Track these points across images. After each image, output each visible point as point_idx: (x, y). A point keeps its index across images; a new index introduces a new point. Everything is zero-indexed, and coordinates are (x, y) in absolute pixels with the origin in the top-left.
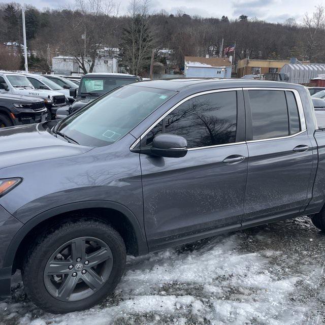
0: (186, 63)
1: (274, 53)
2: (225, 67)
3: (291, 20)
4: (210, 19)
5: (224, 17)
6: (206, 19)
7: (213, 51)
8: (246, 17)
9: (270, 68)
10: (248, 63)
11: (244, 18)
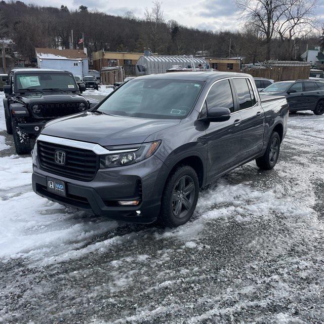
0: (38, 55)
1: (122, 45)
2: (81, 59)
3: (129, 13)
4: (48, 8)
5: (62, 6)
6: (44, 8)
7: (58, 42)
8: (86, 8)
9: (124, 60)
10: (103, 55)
11: (83, 8)
